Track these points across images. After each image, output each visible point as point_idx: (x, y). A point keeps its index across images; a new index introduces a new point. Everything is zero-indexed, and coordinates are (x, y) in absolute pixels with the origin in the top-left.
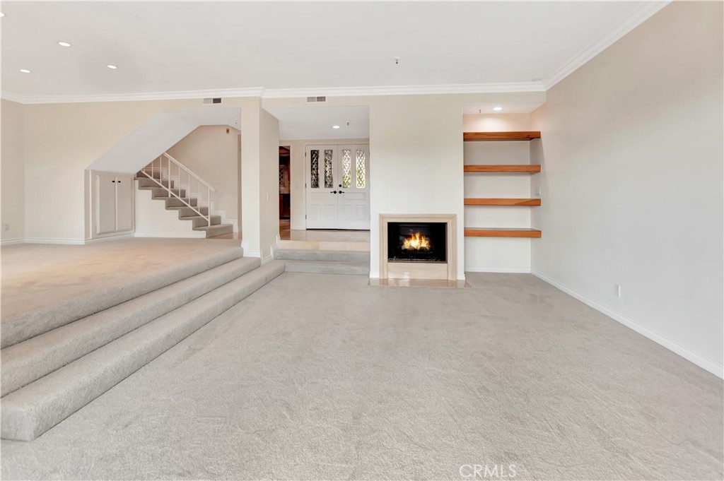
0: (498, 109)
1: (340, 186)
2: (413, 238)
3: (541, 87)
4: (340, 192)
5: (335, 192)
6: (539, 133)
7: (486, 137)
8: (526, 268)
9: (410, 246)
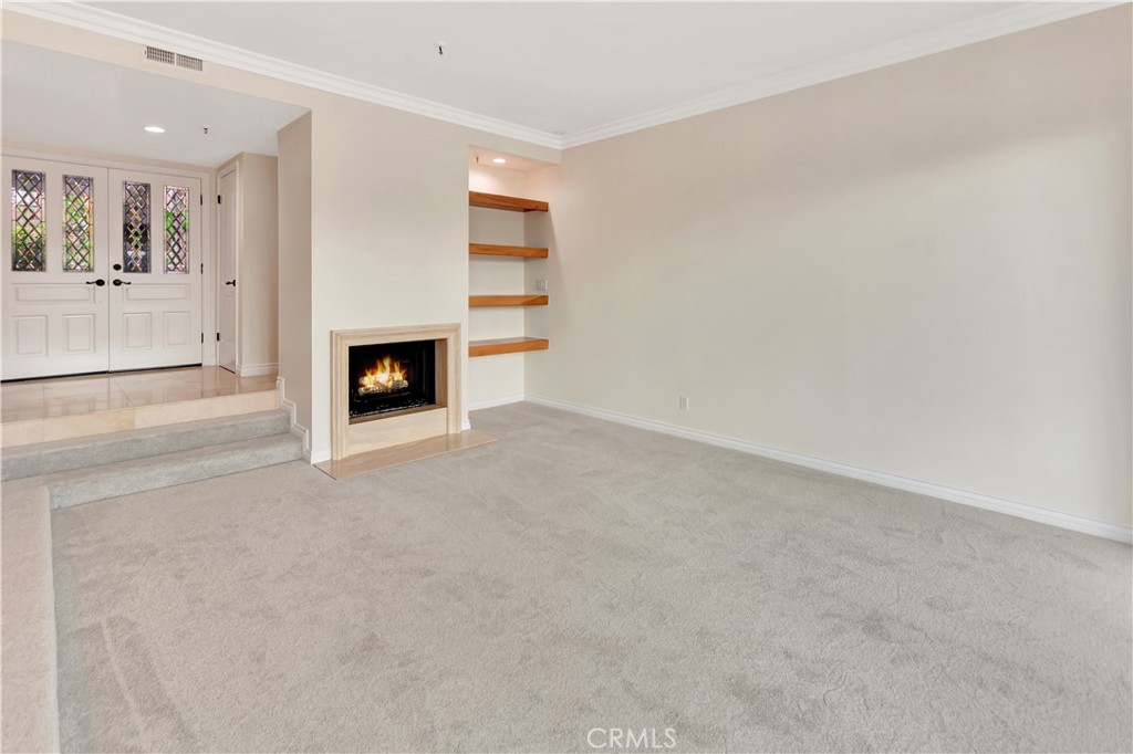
0: (500, 161)
1: (117, 267)
2: (380, 367)
3: (557, 144)
4: (117, 283)
5: (100, 283)
6: (547, 204)
7: (488, 201)
8: (517, 395)
9: (377, 383)
